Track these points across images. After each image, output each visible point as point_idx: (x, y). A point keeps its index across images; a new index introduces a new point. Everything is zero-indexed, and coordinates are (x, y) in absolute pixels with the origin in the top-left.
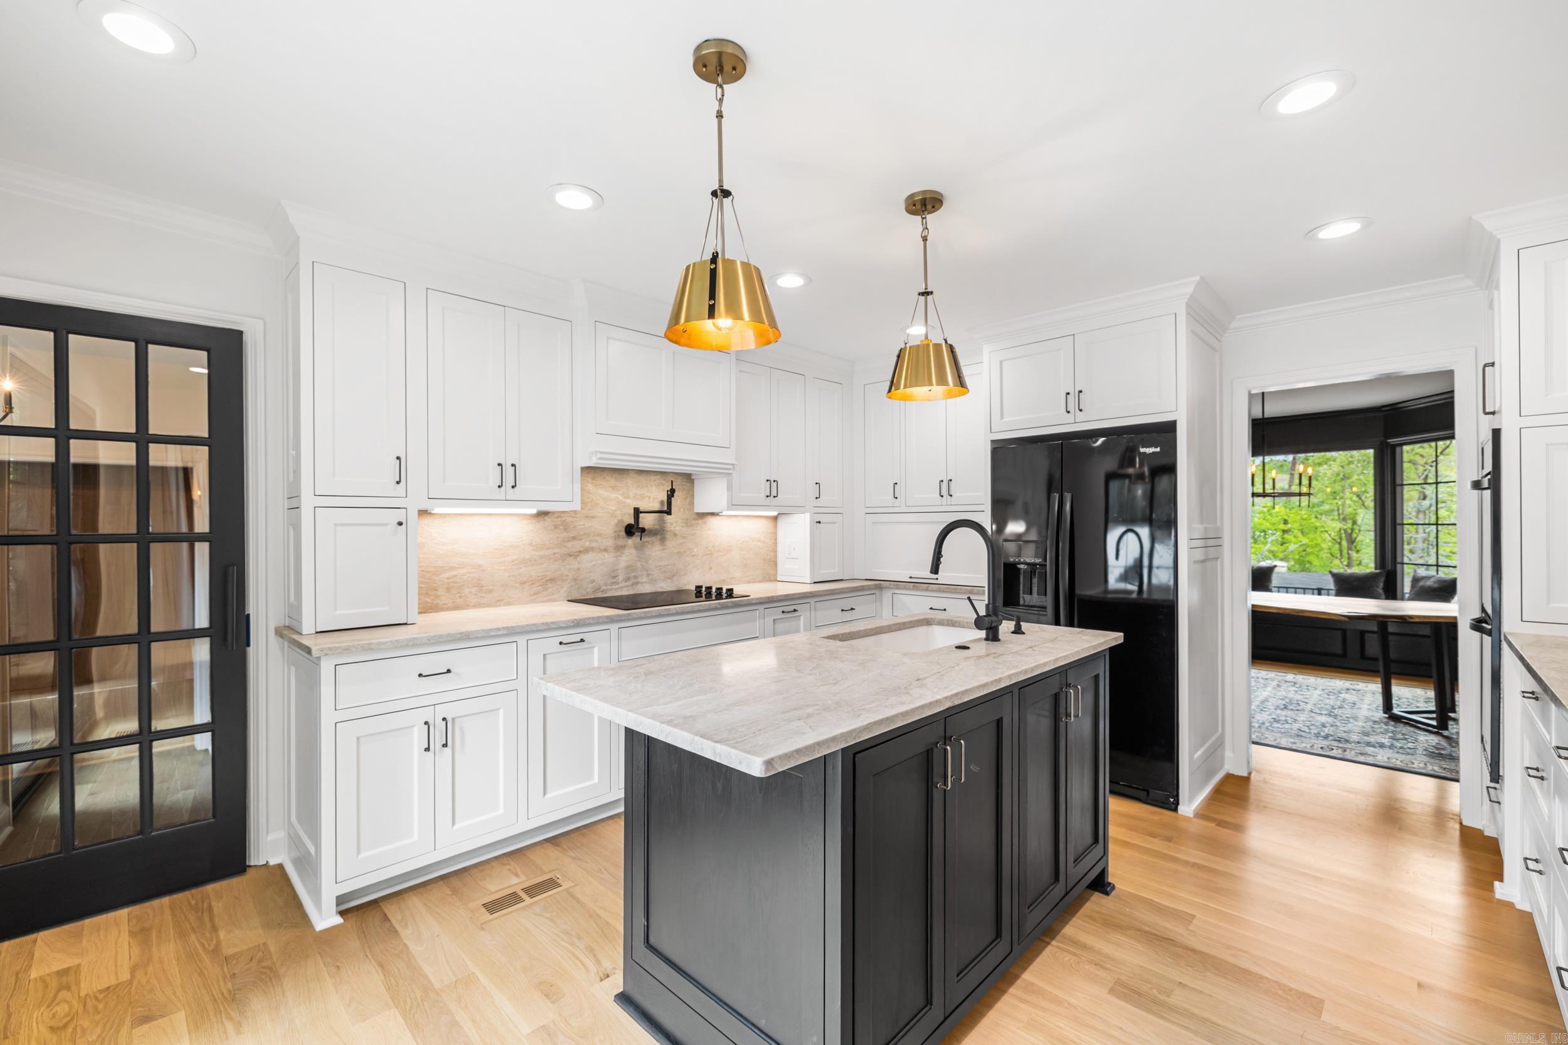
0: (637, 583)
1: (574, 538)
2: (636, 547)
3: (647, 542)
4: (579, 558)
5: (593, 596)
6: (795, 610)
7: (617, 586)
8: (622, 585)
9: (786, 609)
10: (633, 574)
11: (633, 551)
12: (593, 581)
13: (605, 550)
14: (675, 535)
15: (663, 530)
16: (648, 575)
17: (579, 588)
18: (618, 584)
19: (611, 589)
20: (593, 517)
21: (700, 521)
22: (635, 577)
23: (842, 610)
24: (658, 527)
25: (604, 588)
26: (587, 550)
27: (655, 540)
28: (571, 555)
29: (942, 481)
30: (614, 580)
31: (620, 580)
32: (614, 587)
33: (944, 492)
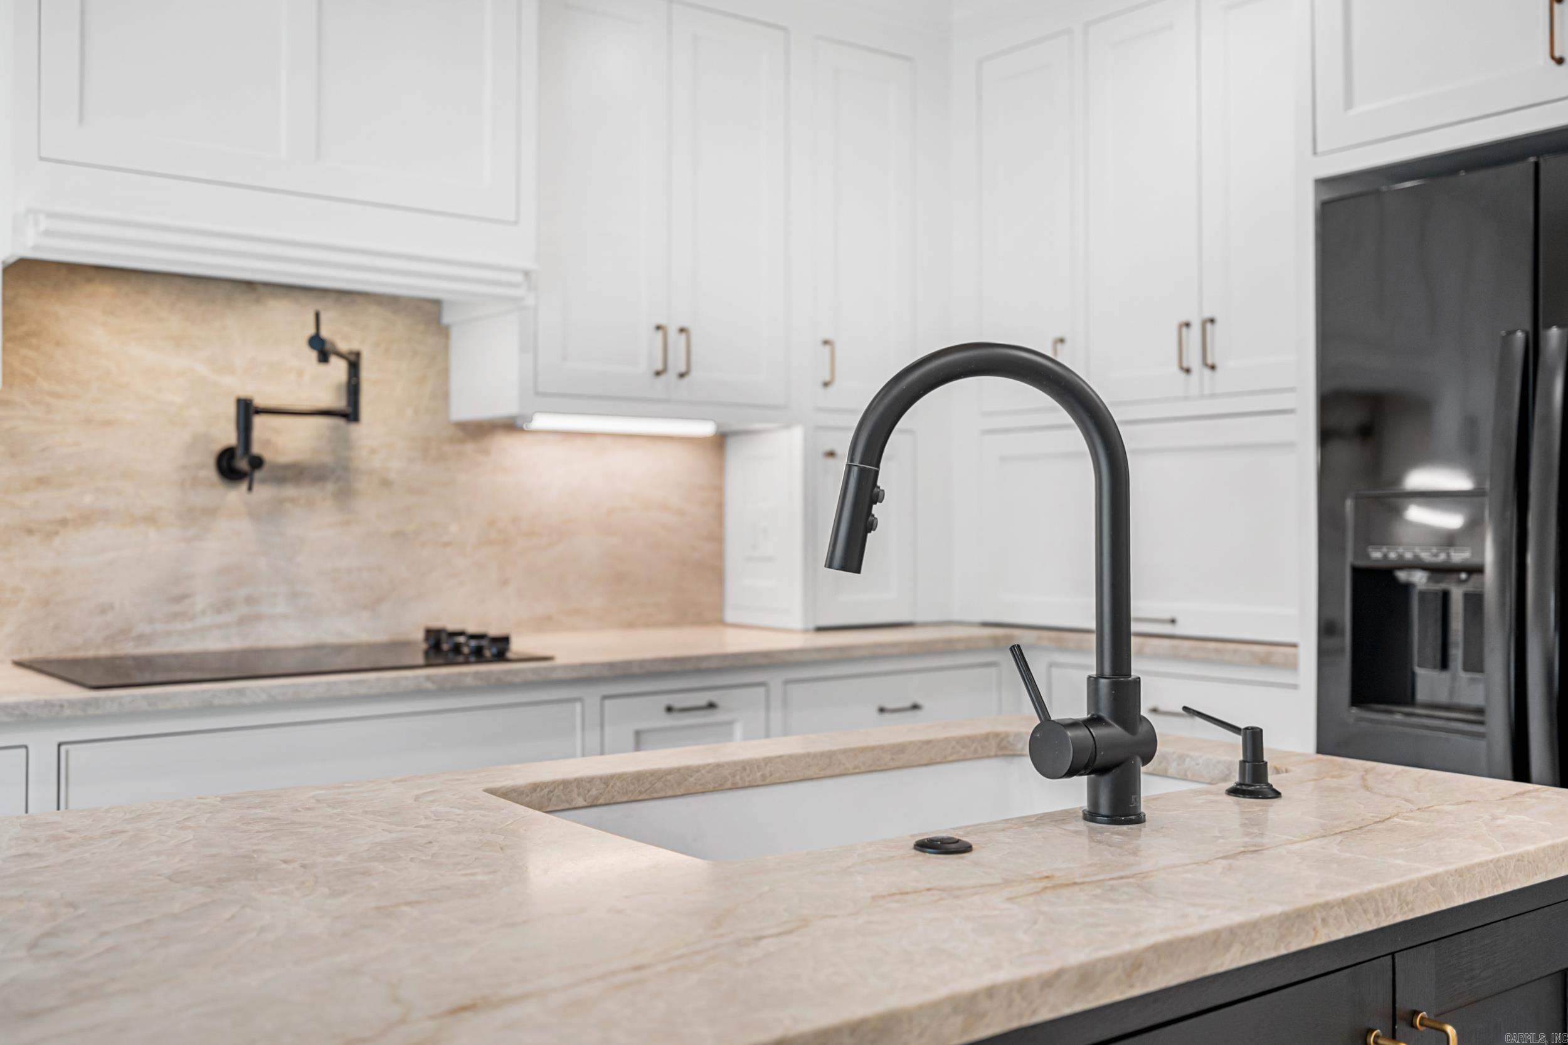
0: (258, 617)
1: (42, 482)
2: (254, 514)
3: (293, 500)
4: (57, 541)
5: (104, 652)
6: (711, 706)
7: (189, 625)
8: (207, 620)
9: (678, 701)
10: (243, 592)
11: (245, 526)
12: (105, 609)
13: (150, 519)
14: (386, 483)
15: (346, 469)
16: (294, 596)
17: (56, 627)
18: (192, 618)
19: (168, 634)
20: (108, 423)
21: (469, 447)
22: (250, 600)
23: (882, 710)
24: (327, 459)
25: (143, 628)
26: (86, 519)
27: (322, 495)
28: (30, 532)
29: (1187, 325)
30: (177, 608)
31: (199, 607)
32: (178, 626)
33: (1193, 359)
